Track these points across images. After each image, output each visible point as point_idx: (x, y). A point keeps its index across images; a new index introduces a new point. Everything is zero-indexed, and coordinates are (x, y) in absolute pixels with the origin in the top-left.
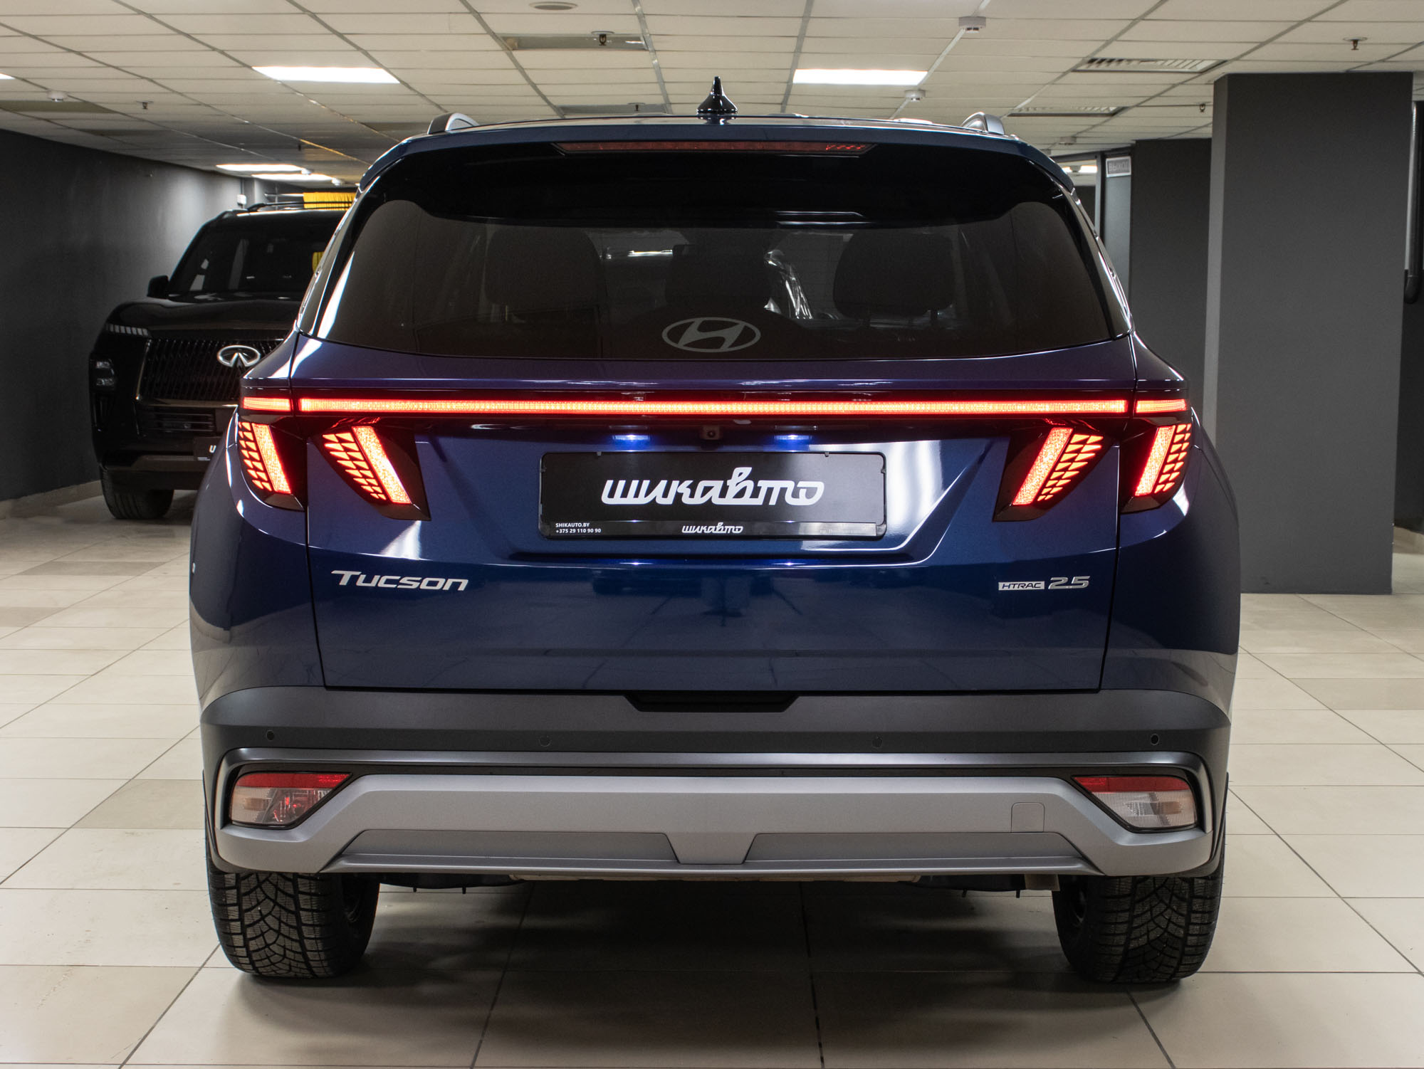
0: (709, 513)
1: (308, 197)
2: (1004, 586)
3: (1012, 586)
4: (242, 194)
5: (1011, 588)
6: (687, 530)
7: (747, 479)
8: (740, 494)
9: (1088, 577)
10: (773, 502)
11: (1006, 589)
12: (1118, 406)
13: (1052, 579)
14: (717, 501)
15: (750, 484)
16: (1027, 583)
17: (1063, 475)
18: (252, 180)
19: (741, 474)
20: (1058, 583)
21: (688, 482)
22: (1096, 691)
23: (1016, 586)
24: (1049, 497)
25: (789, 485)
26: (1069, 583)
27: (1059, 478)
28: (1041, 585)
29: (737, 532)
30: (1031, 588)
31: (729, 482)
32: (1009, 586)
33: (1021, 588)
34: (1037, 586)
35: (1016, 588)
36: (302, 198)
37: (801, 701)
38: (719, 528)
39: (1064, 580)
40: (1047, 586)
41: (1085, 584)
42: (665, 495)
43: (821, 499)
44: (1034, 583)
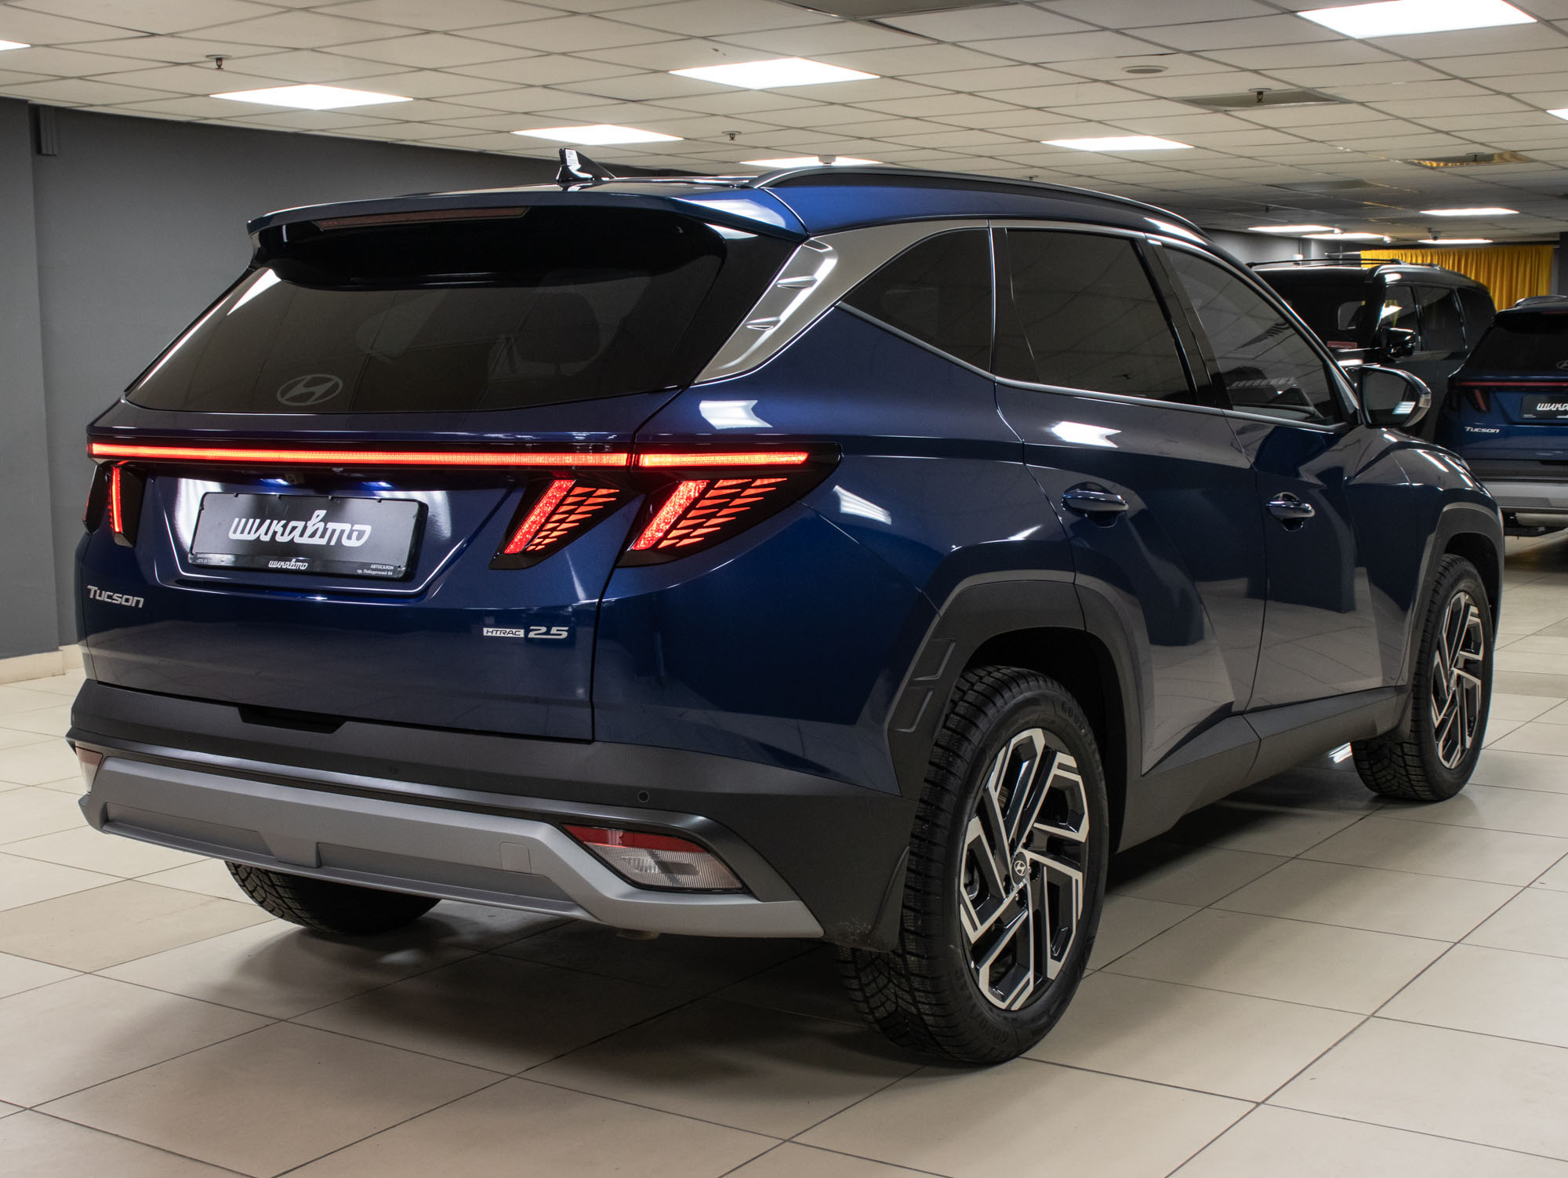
0: (291, 550)
1: (1365, 254)
2: (488, 632)
3: (494, 632)
4: (1299, 253)
5: (494, 634)
6: (273, 565)
7: (321, 521)
8: (312, 535)
9: (567, 628)
10: (333, 543)
11: (489, 634)
12: (621, 459)
13: (532, 628)
14: (298, 540)
15: (322, 525)
16: (508, 630)
17: (558, 526)
18: (1309, 241)
19: (318, 516)
20: (537, 632)
21: (283, 522)
22: (589, 742)
23: (499, 632)
24: (540, 547)
25: (347, 527)
26: (548, 633)
27: (553, 530)
28: (521, 633)
29: (303, 568)
30: (511, 635)
31: (309, 522)
32: (492, 632)
33: (502, 635)
34: (517, 633)
35: (498, 635)
36: (1359, 255)
37: (348, 724)
38: (292, 565)
39: (544, 629)
40: (526, 633)
41: (565, 635)
42: (266, 534)
43: (366, 542)
44: (514, 631)
